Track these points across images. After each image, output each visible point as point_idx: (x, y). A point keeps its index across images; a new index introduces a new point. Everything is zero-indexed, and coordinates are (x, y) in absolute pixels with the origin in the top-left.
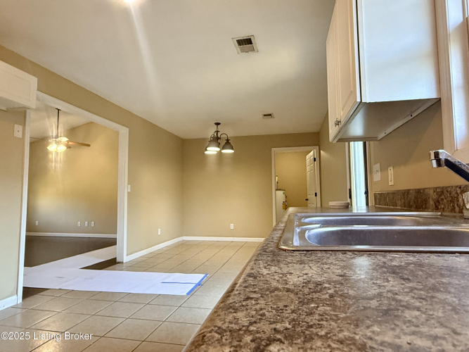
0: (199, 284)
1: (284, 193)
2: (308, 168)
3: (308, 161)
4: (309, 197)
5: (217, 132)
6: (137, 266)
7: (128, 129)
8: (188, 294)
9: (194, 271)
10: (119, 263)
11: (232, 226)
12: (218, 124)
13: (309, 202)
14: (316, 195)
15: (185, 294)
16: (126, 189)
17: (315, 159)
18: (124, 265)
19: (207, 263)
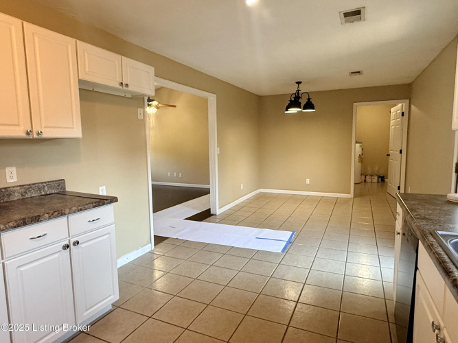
0: (289, 242)
1: (361, 146)
2: (392, 122)
3: (393, 114)
4: (391, 152)
5: (298, 91)
6: (229, 219)
7: (215, 95)
8: (283, 251)
9: (280, 228)
10: (213, 215)
11: (308, 181)
12: (299, 83)
13: (390, 157)
14: (401, 152)
15: (280, 251)
16: (216, 150)
17: (403, 114)
18: (218, 217)
19: (290, 219)
